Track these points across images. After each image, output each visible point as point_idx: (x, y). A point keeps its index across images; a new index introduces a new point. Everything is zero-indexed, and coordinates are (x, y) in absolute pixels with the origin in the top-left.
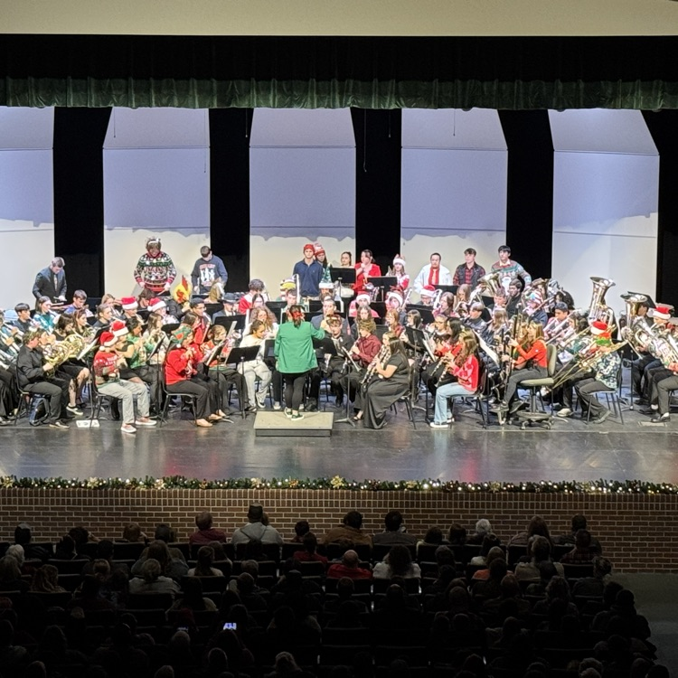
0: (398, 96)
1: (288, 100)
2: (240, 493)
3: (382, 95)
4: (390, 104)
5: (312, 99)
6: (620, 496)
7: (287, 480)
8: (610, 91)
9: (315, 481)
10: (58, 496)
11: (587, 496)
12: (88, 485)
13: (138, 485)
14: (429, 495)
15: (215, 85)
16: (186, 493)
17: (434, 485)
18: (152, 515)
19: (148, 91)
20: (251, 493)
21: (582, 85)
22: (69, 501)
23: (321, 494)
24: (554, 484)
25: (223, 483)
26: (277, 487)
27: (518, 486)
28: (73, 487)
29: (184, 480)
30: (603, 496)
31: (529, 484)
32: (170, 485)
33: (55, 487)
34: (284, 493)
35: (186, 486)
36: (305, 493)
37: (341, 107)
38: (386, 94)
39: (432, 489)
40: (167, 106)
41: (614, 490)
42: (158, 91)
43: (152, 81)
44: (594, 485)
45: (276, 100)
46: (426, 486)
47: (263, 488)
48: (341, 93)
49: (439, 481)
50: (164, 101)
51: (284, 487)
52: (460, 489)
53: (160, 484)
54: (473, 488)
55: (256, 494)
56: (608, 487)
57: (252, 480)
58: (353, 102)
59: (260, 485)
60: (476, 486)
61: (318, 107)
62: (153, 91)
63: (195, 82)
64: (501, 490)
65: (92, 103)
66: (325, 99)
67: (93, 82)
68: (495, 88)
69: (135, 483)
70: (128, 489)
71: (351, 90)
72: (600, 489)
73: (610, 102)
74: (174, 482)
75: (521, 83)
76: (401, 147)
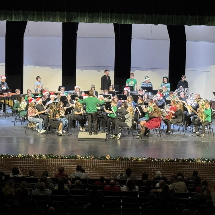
0: (131, 19)
1: (92, 20)
2: (73, 160)
3: (126, 19)
4: (129, 22)
5: (101, 19)
6: (209, 164)
7: (90, 156)
8: (207, 19)
9: (100, 157)
10: (7, 160)
11: (198, 164)
12: (18, 157)
13: (36, 157)
14: (141, 162)
15: (65, 14)
16: (54, 160)
17: (143, 159)
18: (41, 168)
19: (41, 15)
20: (77, 160)
21: (198, 17)
22: (11, 162)
23: (102, 161)
24: (186, 159)
25: (67, 157)
26: (87, 159)
27: (173, 159)
28: (13, 157)
29: (53, 155)
30: (204, 164)
31: (177, 159)
32: (48, 157)
33: (6, 157)
34: (89, 161)
35: (53, 158)
36: (96, 161)
37: (111, 23)
38: (127, 19)
39: (142, 160)
40: (48, 21)
41: (207, 161)
42: (45, 15)
43: (43, 12)
44: (200, 160)
45: (88, 20)
46: (140, 159)
47: (81, 159)
48: (111, 18)
49: (145, 158)
50: (47, 19)
51: (89, 158)
52: (152, 160)
53: (44, 157)
54: (157, 160)
55: (79, 161)
56: (205, 161)
57: (77, 156)
58: (115, 21)
59: (80, 158)
60: (158, 159)
61: (103, 23)
62: (43, 16)
63: (58, 12)
64: (167, 161)
65: (21, 20)
66: (105, 20)
67: (21, 12)
68: (166, 17)
69: (35, 156)
70: (33, 158)
71: (115, 16)
72: (202, 161)
73: (208, 23)
74: (49, 156)
75: (176, 15)
76: (131, 38)
